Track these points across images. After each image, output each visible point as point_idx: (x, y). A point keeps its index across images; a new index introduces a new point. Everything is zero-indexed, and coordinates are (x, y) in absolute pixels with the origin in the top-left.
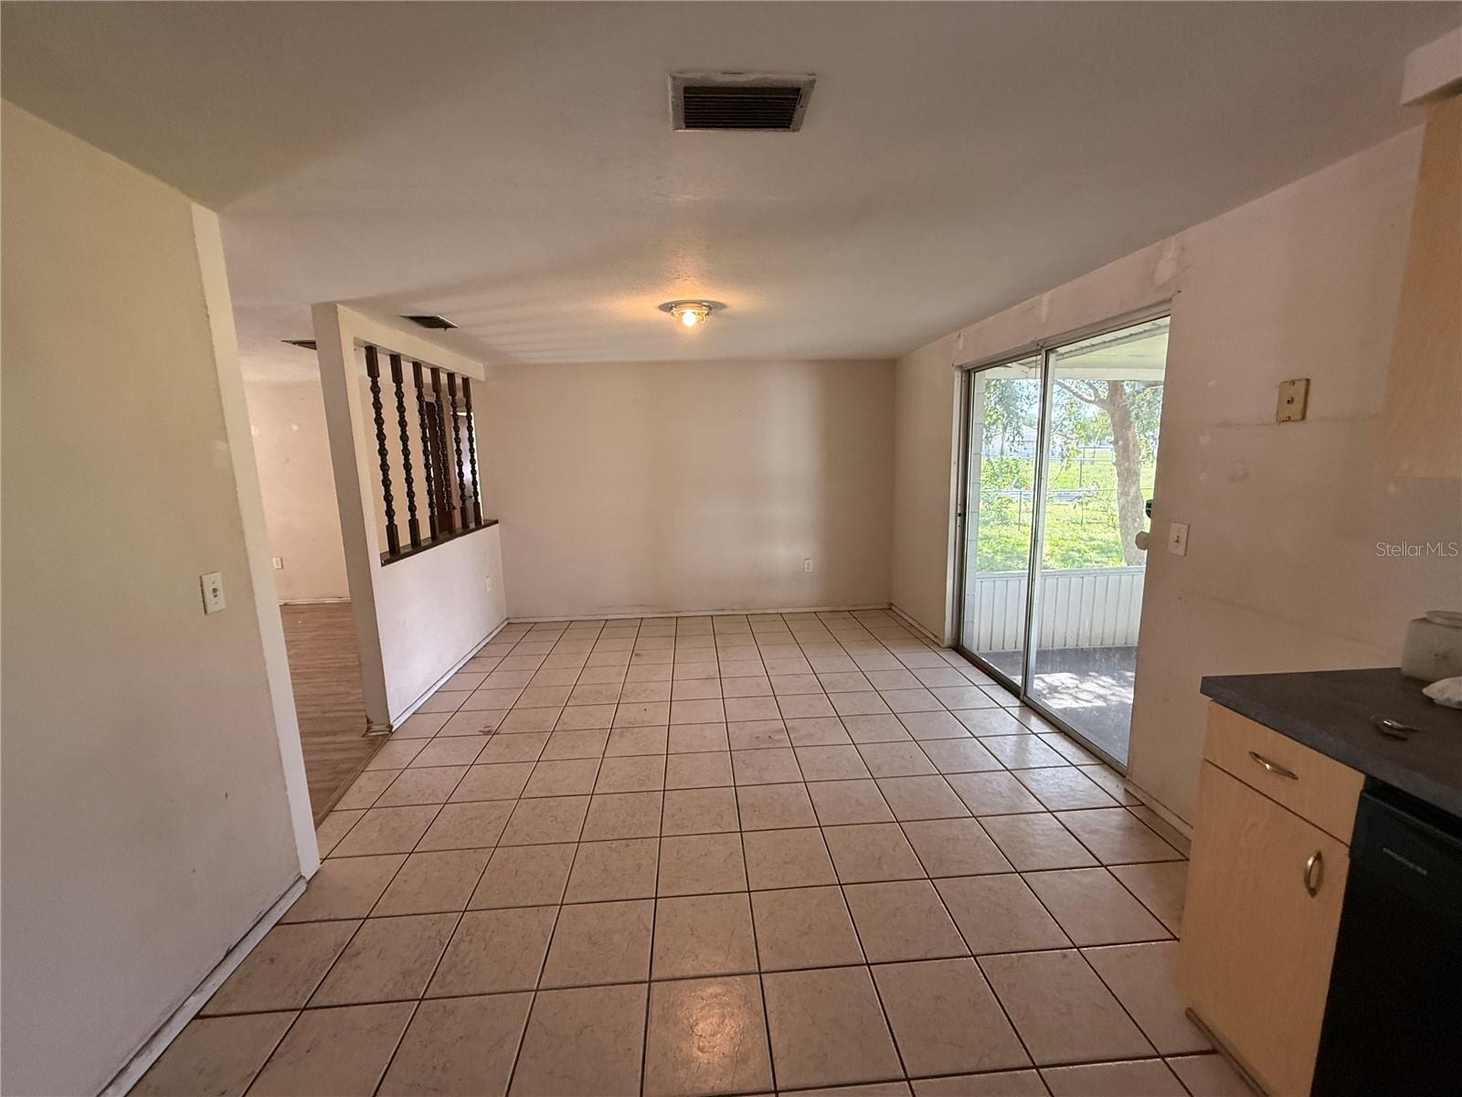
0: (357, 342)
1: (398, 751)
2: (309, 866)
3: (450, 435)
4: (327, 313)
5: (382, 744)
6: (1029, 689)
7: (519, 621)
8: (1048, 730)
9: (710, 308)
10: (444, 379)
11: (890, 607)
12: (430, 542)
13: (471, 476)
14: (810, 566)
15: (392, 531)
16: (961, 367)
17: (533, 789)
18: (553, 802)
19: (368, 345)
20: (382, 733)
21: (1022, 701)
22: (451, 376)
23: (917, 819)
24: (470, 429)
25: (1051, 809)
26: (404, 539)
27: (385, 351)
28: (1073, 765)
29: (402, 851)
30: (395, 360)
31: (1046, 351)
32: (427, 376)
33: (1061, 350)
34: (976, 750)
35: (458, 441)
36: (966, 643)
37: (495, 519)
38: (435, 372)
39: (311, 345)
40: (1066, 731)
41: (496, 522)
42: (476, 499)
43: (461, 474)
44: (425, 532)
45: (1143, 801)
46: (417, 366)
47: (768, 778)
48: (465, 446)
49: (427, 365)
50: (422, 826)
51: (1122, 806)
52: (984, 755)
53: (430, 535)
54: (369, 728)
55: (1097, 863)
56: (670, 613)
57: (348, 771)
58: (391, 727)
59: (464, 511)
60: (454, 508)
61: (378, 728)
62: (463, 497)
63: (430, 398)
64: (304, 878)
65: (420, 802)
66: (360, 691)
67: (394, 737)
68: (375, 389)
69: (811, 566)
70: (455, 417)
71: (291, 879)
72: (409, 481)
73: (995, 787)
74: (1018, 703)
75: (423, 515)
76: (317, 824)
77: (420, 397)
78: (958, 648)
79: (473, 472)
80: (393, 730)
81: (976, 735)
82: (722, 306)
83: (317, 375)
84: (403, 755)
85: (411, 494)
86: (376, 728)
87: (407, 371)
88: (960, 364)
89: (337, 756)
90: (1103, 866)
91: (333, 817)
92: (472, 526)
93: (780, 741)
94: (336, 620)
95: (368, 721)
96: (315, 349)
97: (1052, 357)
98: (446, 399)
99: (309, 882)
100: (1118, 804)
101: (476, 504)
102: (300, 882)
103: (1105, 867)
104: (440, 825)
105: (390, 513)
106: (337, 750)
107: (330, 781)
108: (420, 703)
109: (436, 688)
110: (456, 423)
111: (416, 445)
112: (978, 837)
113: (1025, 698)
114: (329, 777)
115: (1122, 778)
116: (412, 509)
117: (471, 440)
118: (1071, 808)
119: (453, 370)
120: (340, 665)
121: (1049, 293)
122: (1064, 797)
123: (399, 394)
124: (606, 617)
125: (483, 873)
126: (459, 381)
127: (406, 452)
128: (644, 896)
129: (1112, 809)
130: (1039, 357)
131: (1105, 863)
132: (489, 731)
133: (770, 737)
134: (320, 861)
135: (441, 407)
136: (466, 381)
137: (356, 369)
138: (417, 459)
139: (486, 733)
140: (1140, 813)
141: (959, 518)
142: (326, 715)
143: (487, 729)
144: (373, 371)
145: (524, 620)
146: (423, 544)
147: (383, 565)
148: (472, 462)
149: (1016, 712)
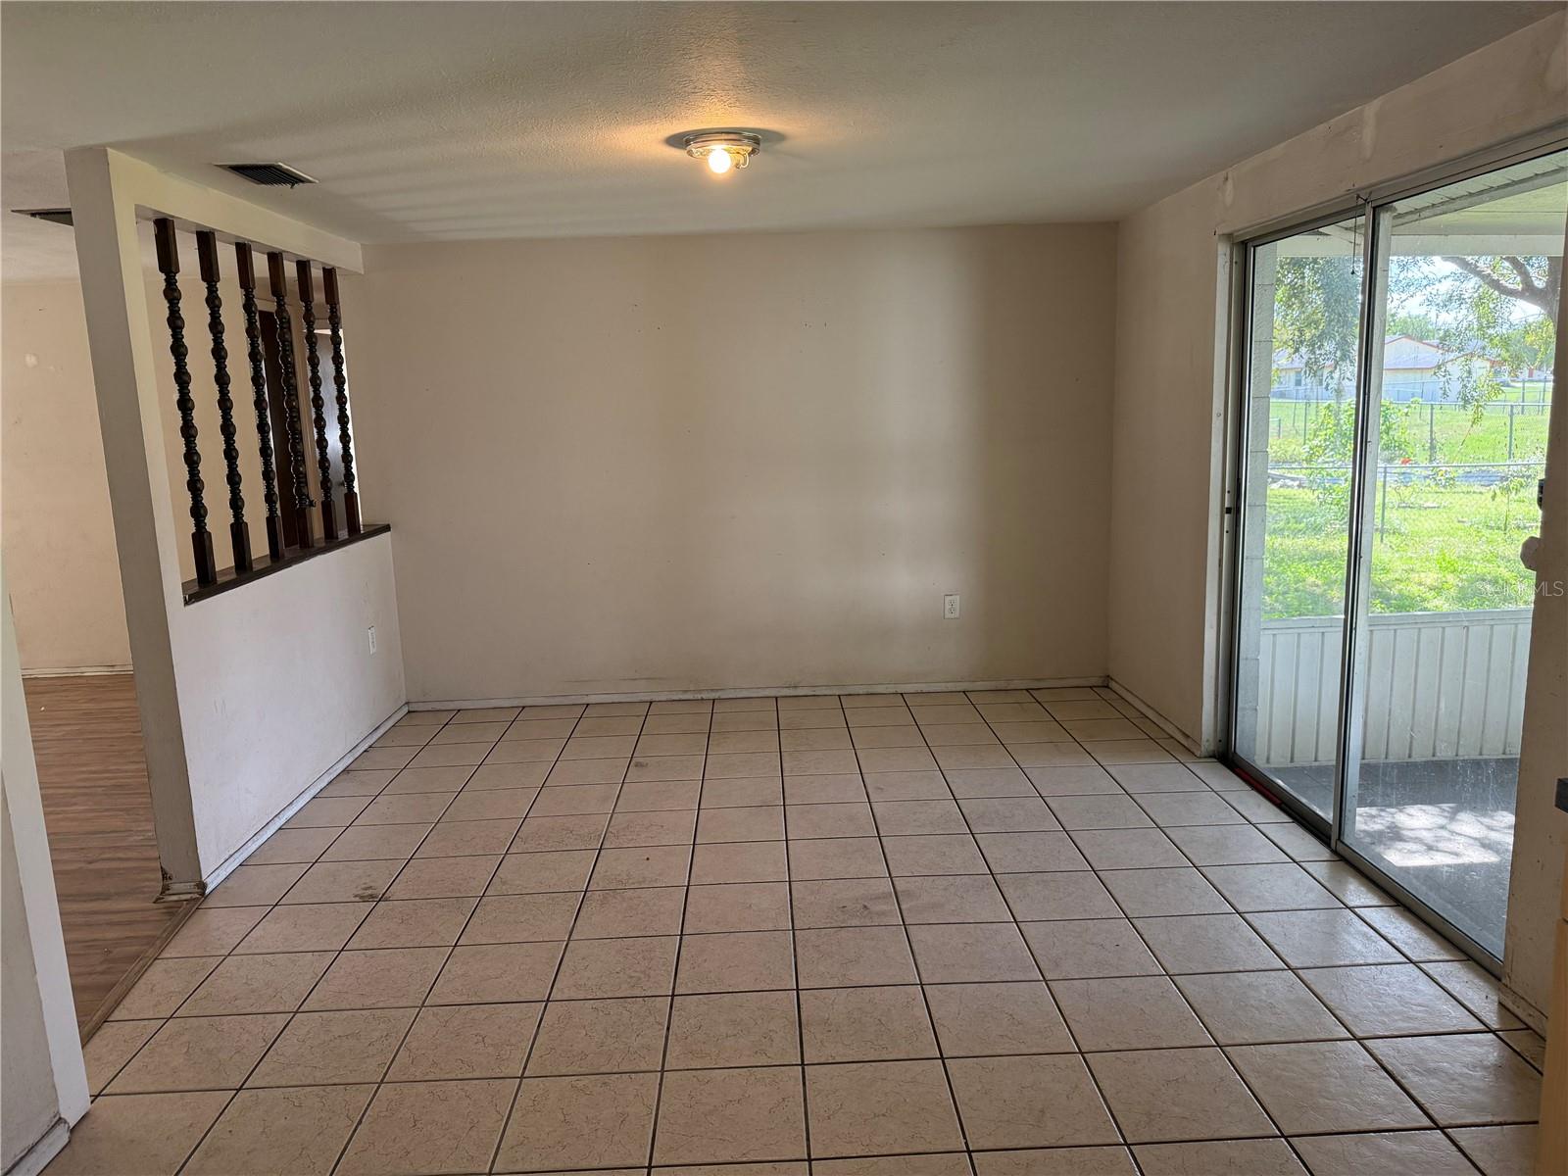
0: (140, 213)
1: (216, 926)
2: (74, 1102)
3: (303, 371)
4: (90, 163)
5: (188, 916)
6: (1347, 829)
7: (429, 707)
8: (1376, 902)
9: (756, 141)
10: (290, 270)
11: (1106, 683)
12: (268, 563)
13: (340, 445)
14: (954, 606)
15: (201, 542)
16: (1229, 237)
17: (444, 992)
18: (479, 1013)
19: (160, 216)
20: (188, 896)
21: (1335, 852)
22: (303, 266)
23: (1115, 1047)
24: (337, 360)
25: (1360, 1034)
26: (223, 558)
27: (187, 225)
28: (1411, 962)
29: (224, 1085)
30: (206, 241)
31: (1374, 208)
32: (260, 265)
33: (1401, 206)
34: (1237, 935)
35: (316, 382)
36: (1242, 747)
37: (383, 522)
38: (275, 259)
39: (62, 216)
40: (1408, 902)
41: (387, 528)
42: (350, 487)
43: (322, 443)
44: (259, 546)
45: (1530, 1021)
46: (243, 251)
47: (856, 976)
48: (328, 391)
49: (261, 248)
50: (259, 1048)
51: (1490, 1031)
52: (1251, 943)
53: (267, 552)
54: (165, 889)
55: (1427, 1122)
56: (700, 691)
57: (133, 958)
58: (202, 886)
59: (327, 508)
60: (311, 504)
61: (181, 888)
62: (326, 484)
63: (265, 303)
64: (65, 1122)
65: (254, 1011)
66: (150, 826)
67: (210, 903)
68: (172, 294)
69: (957, 606)
70: (311, 339)
71: (45, 1120)
72: (231, 454)
73: (1264, 998)
74: (1325, 854)
75: (256, 514)
76: (85, 1040)
77: (249, 306)
78: (1227, 757)
79: (345, 438)
80: (208, 891)
81: (1241, 909)
82: (778, 137)
83: (75, 269)
84: (224, 933)
85: (234, 479)
86: (176, 887)
87: (226, 259)
88: (1227, 231)
89: (113, 934)
90: (1438, 1127)
91: (108, 1030)
92: (343, 534)
93: (883, 914)
94: (103, 706)
95: (165, 876)
96: (72, 225)
97: (1385, 219)
98: (295, 309)
99: (72, 1131)
100: (1482, 1027)
101: (350, 497)
102: (58, 1128)
103: (1442, 1129)
104: (288, 1046)
105: (198, 512)
106: (111, 924)
107: (103, 973)
108: (252, 847)
109: (279, 823)
110: (313, 351)
111: (242, 392)
112: (1222, 1079)
113: (1340, 848)
114: (99, 969)
115: (1496, 982)
116: (236, 504)
117: (339, 380)
118: (1396, 1033)
119: (305, 254)
120: (113, 782)
121: (1376, 103)
122: (1387, 1015)
123: (213, 302)
124: (586, 700)
125: (360, 1122)
126: (317, 273)
127: (225, 404)
128: (630, 1162)
129: (1469, 1036)
130: (1361, 220)
131: (1442, 1122)
132: (372, 896)
133: (865, 907)
134: (90, 1099)
135: (286, 324)
136: (329, 274)
137: (139, 256)
138: (245, 417)
139: (364, 899)
140: (1521, 1041)
141: (1226, 516)
142: (91, 866)
143: (369, 892)
144: (168, 262)
145: (438, 706)
146: (256, 567)
147: (187, 603)
148: (343, 420)
149: (1321, 870)
